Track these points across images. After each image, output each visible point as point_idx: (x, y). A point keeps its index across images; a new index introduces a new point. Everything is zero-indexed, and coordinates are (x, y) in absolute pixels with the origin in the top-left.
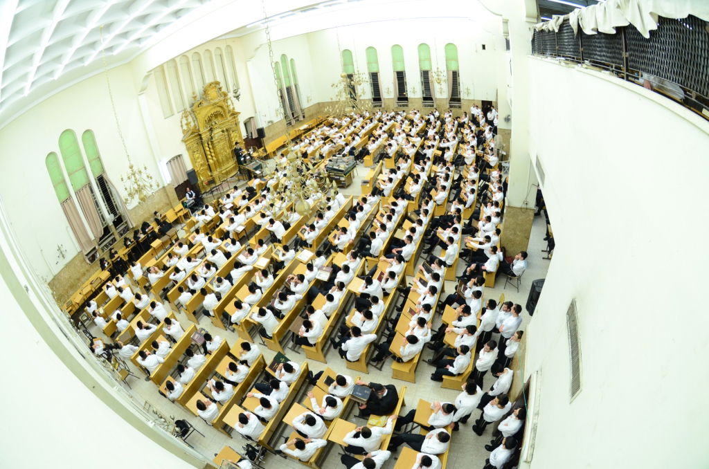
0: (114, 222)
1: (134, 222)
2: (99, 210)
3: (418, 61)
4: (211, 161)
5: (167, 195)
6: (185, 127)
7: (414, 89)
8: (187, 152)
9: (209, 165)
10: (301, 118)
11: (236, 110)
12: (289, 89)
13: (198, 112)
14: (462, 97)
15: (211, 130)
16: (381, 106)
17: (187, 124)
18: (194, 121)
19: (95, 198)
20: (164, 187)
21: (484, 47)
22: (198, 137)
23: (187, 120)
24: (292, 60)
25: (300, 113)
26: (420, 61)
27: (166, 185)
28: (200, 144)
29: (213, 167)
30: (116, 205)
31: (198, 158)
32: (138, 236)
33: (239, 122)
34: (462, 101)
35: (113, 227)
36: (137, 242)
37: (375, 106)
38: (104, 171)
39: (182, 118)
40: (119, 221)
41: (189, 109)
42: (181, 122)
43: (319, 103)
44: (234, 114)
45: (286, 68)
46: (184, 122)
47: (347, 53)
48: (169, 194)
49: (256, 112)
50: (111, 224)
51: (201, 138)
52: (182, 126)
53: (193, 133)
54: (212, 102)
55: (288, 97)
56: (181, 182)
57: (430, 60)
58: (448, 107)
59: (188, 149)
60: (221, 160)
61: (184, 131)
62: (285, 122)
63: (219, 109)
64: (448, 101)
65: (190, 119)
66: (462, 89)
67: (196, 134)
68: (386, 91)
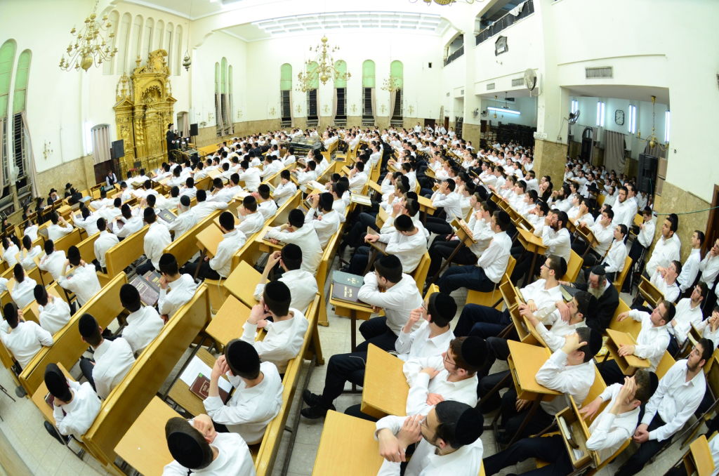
0: (17, 183)
1: (40, 191)
2: (6, 159)
3: (361, 78)
4: (138, 143)
5: (84, 170)
6: (120, 94)
7: (354, 106)
8: (115, 124)
9: (135, 149)
10: (231, 132)
11: (173, 96)
12: (223, 96)
13: (138, 79)
14: (404, 116)
15: (145, 108)
16: (316, 125)
17: (123, 91)
18: (130, 91)
19: (5, 141)
20: (82, 158)
21: (430, 65)
22: (131, 111)
23: (124, 86)
24: (230, 66)
25: (231, 126)
26: (363, 77)
27: (85, 155)
28: (130, 121)
29: (139, 151)
30: (24, 160)
31: (126, 136)
32: (42, 207)
33: (173, 112)
34: (404, 120)
35: (15, 188)
36: (39, 213)
37: (310, 125)
38: (24, 109)
39: (119, 82)
40: (23, 182)
41: (129, 75)
42: (118, 86)
43: (248, 122)
44: (171, 101)
45: (223, 72)
46: (121, 88)
47: (287, 67)
48: (87, 169)
49: (191, 108)
50: (13, 183)
51: (133, 114)
52: (117, 91)
53: (127, 103)
54: (155, 72)
55: (222, 103)
56: (102, 160)
57: (374, 77)
58: (389, 125)
59: (118, 121)
60: (149, 147)
61: (117, 98)
62: (215, 131)
63: (158, 84)
64: (390, 120)
65: (127, 87)
66: (405, 106)
67: (130, 106)
68: (324, 108)
